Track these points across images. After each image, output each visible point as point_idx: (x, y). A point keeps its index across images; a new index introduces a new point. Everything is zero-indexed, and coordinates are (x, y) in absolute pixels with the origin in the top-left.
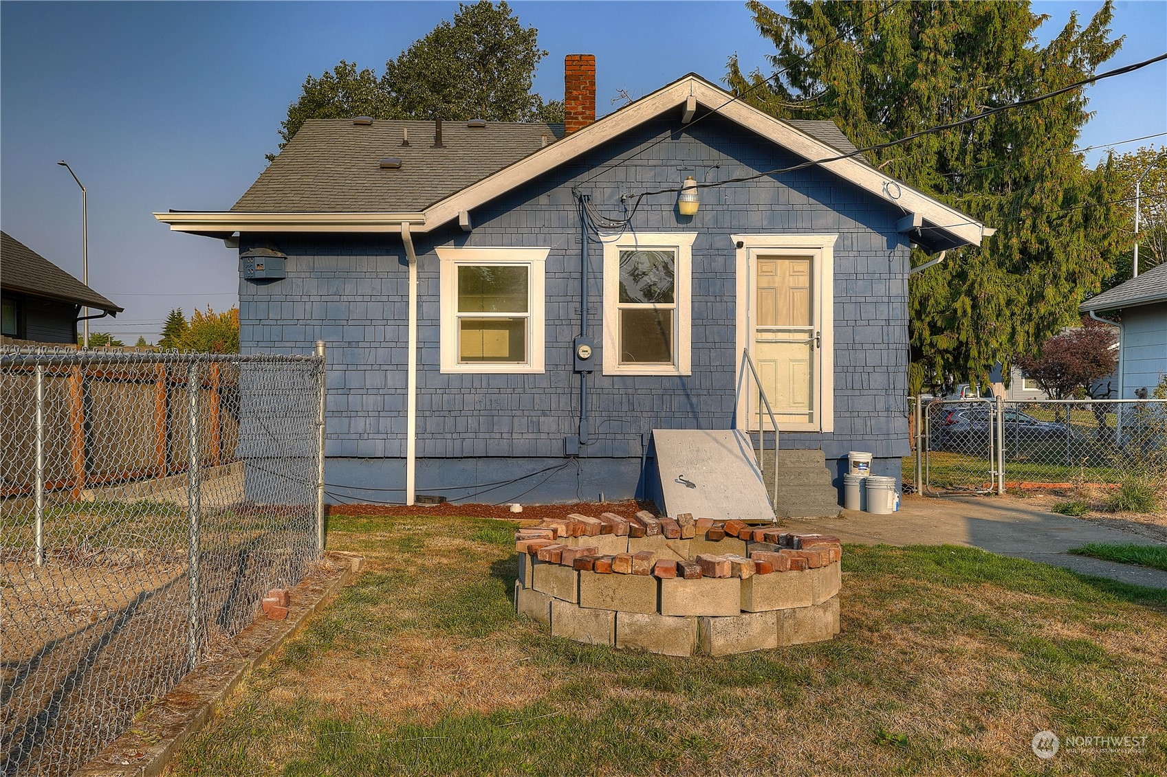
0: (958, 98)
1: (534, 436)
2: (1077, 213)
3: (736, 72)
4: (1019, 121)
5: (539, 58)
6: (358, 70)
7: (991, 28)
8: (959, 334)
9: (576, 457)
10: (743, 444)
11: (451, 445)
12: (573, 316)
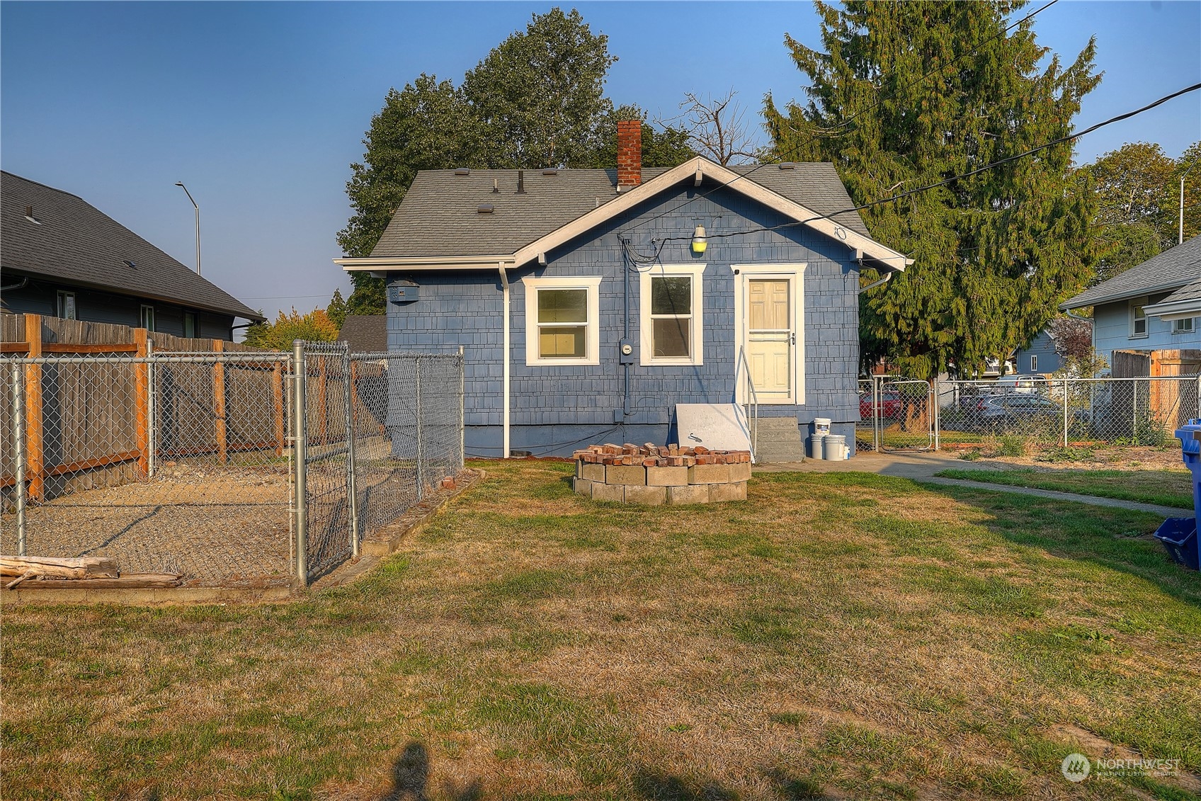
0: (958, 129)
1: (592, 409)
2: (1060, 224)
3: (770, 107)
4: (1011, 147)
5: (610, 63)
6: (438, 82)
7: (987, 67)
8: (957, 330)
9: (622, 424)
10: (739, 413)
11: (534, 416)
12: (619, 324)
